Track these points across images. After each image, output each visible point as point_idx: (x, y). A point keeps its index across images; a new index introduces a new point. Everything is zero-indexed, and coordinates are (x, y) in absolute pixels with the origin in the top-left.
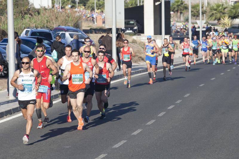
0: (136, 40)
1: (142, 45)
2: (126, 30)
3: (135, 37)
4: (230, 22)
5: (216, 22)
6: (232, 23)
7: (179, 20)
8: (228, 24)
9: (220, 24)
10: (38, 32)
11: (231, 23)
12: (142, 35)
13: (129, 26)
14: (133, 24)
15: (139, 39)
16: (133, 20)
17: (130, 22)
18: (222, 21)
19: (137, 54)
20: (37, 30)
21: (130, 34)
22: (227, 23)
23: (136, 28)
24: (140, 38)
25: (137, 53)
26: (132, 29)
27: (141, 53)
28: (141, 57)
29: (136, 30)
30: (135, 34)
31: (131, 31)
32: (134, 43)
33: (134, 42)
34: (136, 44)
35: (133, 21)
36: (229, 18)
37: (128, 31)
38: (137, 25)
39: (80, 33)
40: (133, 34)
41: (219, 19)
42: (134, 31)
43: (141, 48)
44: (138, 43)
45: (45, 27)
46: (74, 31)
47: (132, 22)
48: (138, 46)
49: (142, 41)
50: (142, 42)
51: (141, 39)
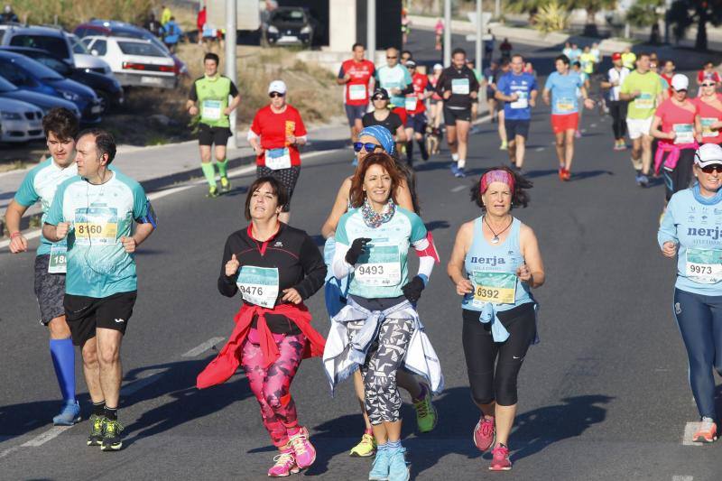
0: (304, 64)
1: (322, 77)
2: (279, 36)
3: (304, 56)
4: (562, 19)
5: (526, 17)
6: (568, 20)
7: (427, 11)
8: (558, 24)
9: (535, 23)
10: (31, 37)
11: (565, 21)
12: (324, 48)
13: (287, 23)
14: (300, 19)
15: (314, 59)
16: (301, 9)
17: (289, 12)
18: (542, 15)
19: (303, 101)
20: (27, 29)
21: (290, 46)
22: (555, 21)
23: (306, 30)
24: (318, 57)
25: (304, 98)
26: (296, 32)
27: (314, 100)
28: (313, 111)
29: (306, 36)
30: (304, 47)
31: (293, 39)
32: (298, 72)
33: (300, 68)
34: (303, 74)
35: (299, 11)
36: (559, 7)
37: (285, 39)
38: (311, 22)
39: (149, 41)
40: (299, 46)
41: (534, 11)
42: (302, 37)
43: (318, 85)
44: (310, 72)
45: (53, 23)
46: (132, 35)
47: (296, 14)
48: (310, 81)
49: (323, 65)
50: (323, 70)
51: (321, 59)
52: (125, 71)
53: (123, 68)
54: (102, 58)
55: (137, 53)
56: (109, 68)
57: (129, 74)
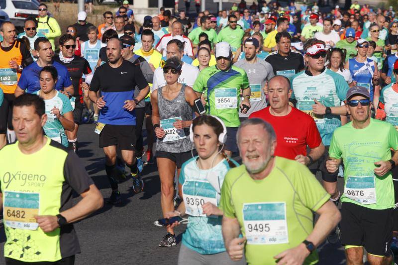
21: (110, 4)
30: (118, 5)
37: (107, 0)
40: (116, 5)
52: (16, 18)
53: (15, 16)
54: (3, 10)
55: (24, 8)
56: (7, 16)
57: (18, 20)
